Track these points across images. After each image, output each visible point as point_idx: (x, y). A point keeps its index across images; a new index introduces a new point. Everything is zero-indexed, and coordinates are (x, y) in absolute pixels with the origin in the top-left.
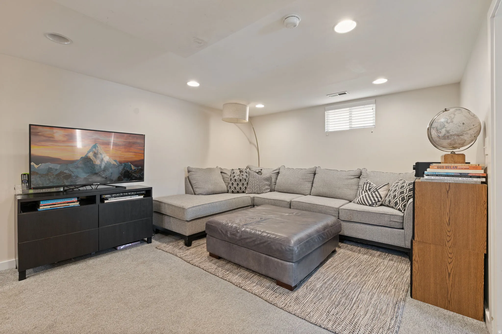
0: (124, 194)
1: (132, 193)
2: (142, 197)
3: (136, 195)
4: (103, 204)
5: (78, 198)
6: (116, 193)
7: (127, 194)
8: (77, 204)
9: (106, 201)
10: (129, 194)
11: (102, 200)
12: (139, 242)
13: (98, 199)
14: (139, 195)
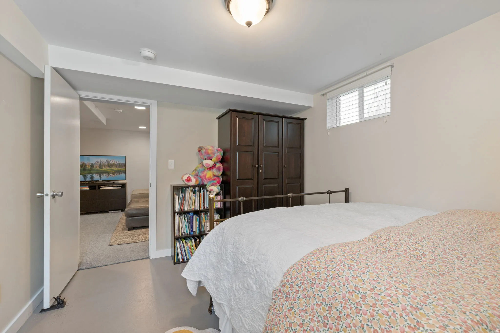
0: (111, 186)
1: (115, 186)
2: (120, 188)
3: (117, 186)
4: (99, 190)
5: (89, 186)
6: (106, 185)
7: (112, 186)
8: (88, 189)
9: (101, 189)
10: (113, 186)
11: (99, 188)
12: (120, 211)
13: (97, 187)
14: (119, 187)
